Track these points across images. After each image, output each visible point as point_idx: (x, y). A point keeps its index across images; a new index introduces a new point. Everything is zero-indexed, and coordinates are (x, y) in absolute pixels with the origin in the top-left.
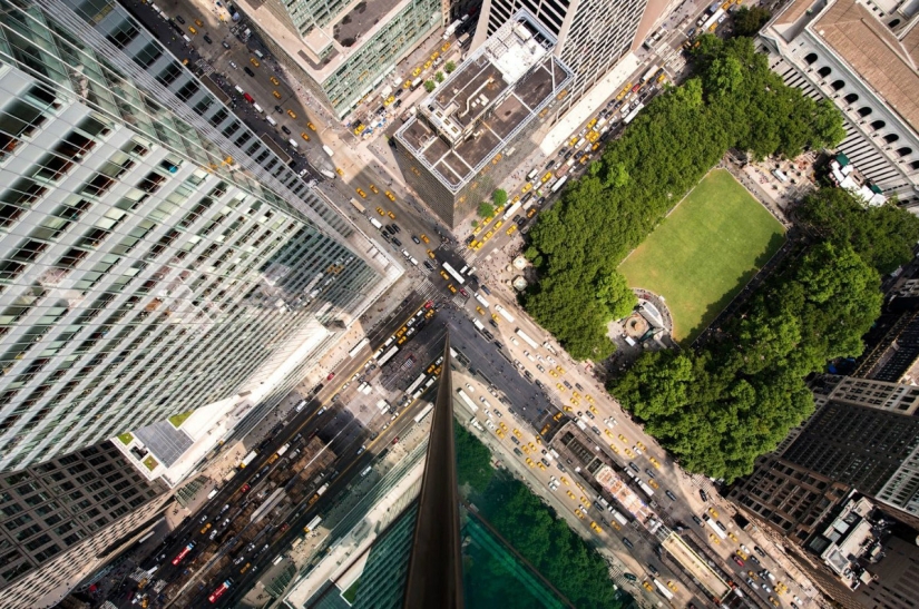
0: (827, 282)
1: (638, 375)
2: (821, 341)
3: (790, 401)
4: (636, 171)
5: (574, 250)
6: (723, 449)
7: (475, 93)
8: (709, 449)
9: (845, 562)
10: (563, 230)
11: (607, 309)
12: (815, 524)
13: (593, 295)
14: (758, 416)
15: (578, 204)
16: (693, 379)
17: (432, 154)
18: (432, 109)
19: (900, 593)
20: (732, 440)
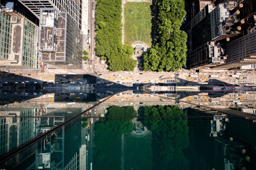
0: (166, 5)
1: (146, 62)
2: (176, 18)
3: (180, 37)
4: (105, 20)
5: (109, 49)
6: (176, 60)
7: (47, 36)
8: (173, 63)
9: (218, 59)
10: (102, 47)
11: (127, 55)
12: (207, 57)
13: (121, 54)
14: (177, 46)
15: (100, 38)
16: (158, 52)
17: (53, 57)
18: (42, 48)
19: (235, 54)
20: (176, 57)
